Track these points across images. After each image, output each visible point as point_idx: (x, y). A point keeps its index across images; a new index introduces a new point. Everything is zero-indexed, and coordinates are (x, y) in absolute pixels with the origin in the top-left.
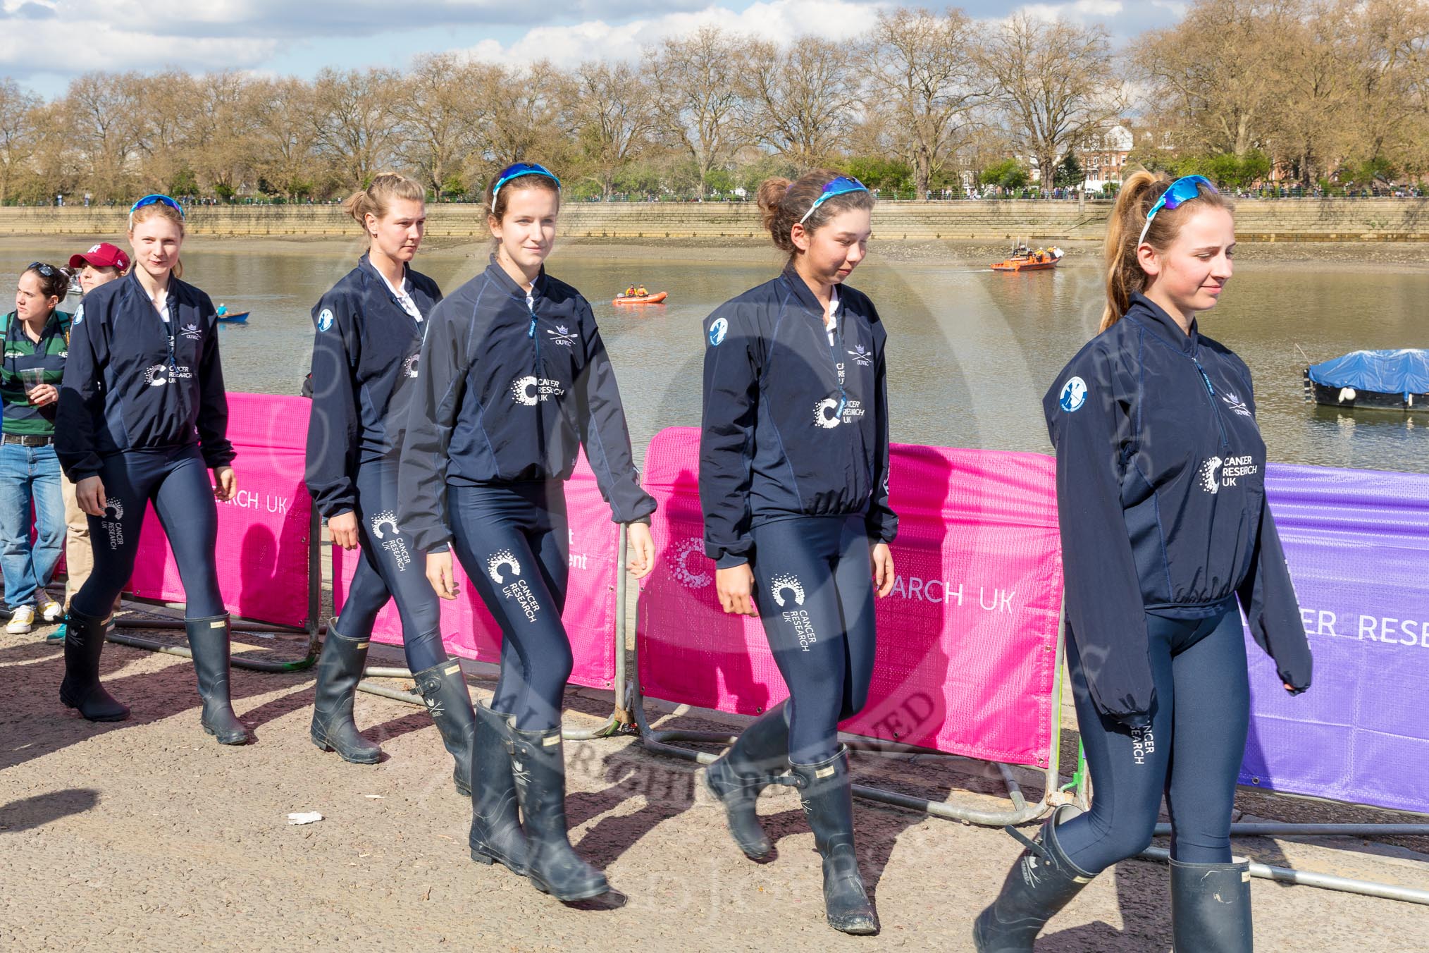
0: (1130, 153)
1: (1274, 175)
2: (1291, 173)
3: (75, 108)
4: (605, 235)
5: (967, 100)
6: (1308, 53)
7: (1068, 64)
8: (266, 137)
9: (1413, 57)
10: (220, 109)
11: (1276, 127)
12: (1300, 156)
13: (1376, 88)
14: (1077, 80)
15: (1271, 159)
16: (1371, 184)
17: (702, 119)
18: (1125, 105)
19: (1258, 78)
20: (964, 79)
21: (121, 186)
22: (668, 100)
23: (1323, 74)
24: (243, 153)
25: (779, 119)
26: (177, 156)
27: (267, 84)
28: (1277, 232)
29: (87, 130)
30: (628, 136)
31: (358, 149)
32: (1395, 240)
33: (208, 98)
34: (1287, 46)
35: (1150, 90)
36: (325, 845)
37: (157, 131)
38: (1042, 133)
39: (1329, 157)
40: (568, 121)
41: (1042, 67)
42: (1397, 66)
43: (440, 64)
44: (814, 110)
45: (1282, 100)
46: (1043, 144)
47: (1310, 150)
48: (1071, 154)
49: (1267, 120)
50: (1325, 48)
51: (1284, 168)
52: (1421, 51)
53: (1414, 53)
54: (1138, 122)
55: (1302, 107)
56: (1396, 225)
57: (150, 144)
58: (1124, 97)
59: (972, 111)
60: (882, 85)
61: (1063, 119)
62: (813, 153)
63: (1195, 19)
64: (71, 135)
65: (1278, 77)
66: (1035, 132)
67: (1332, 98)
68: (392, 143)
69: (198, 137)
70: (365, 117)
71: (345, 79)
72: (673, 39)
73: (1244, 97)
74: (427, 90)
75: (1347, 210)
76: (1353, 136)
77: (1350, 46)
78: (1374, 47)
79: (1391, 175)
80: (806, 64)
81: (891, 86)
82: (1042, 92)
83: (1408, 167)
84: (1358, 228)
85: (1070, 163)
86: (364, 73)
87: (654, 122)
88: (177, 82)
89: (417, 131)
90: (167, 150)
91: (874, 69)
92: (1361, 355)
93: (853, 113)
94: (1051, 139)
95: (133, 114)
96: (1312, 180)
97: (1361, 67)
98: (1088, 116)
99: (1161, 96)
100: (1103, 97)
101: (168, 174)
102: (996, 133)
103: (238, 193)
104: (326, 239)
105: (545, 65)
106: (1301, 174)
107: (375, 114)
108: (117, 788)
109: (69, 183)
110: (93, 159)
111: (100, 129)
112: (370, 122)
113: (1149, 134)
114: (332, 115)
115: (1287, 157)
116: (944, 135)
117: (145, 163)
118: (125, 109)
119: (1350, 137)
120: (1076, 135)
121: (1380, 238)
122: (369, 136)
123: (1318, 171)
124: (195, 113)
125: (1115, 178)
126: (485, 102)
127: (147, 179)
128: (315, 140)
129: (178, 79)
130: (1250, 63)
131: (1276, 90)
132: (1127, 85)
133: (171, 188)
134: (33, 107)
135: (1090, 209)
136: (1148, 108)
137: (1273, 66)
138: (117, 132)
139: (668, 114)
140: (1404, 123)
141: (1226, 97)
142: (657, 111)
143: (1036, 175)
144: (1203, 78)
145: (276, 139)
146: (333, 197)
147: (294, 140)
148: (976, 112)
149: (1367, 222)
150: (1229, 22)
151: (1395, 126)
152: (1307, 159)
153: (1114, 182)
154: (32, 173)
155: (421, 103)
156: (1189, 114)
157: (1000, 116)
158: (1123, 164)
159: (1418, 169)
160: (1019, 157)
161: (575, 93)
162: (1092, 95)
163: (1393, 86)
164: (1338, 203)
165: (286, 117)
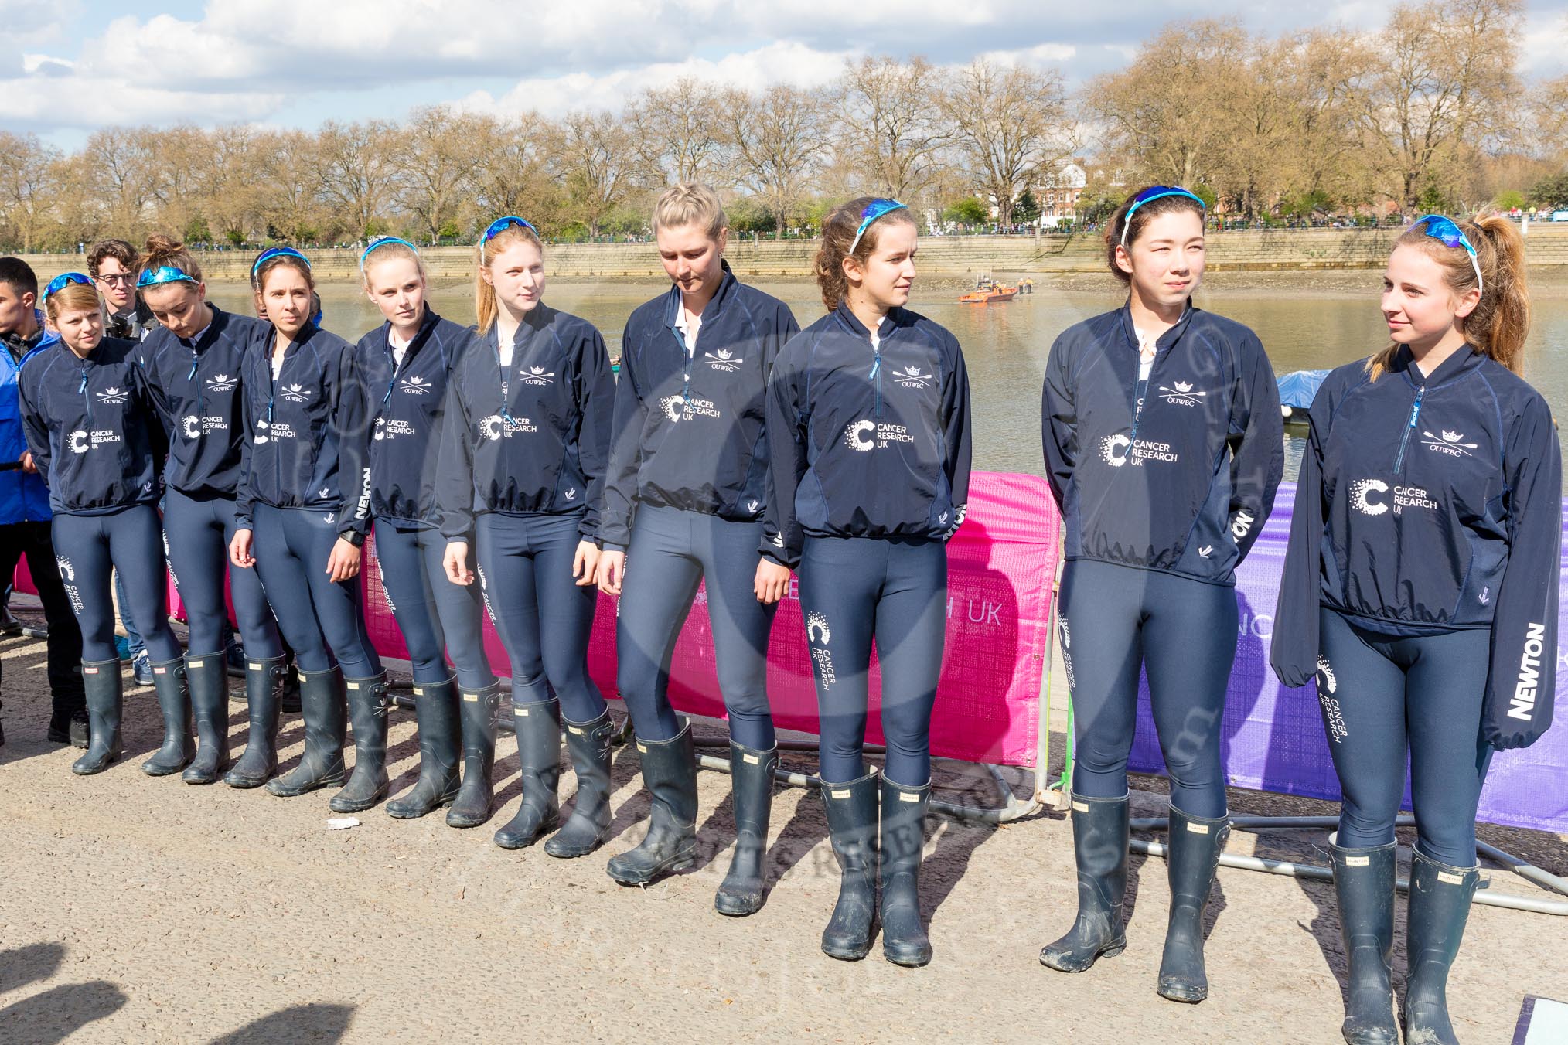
0: (1083, 190)
1: (1219, 209)
2: (1235, 206)
3: (95, 161)
4: (592, 274)
5: (930, 142)
6: (1251, 93)
7: (1025, 107)
8: (274, 186)
9: (1350, 95)
10: (230, 160)
11: (1221, 163)
12: (1243, 190)
13: (1315, 125)
14: (1033, 122)
15: (1215, 193)
16: (1310, 215)
17: (681, 163)
18: (1078, 145)
19: (1204, 117)
20: (926, 122)
21: (138, 234)
22: (649, 147)
23: (1266, 112)
24: (252, 201)
25: (754, 163)
26: (190, 205)
27: (273, 136)
28: (1222, 262)
29: (105, 182)
30: (613, 180)
31: (360, 196)
32: (1333, 268)
33: (219, 150)
34: (1231, 87)
35: (1102, 130)
36: (364, 848)
37: (171, 181)
38: (1001, 172)
39: (1271, 191)
40: (556, 167)
41: (1000, 110)
42: (1335, 104)
43: (435, 115)
44: (787, 153)
45: (1227, 137)
46: (1002, 183)
47: (1253, 184)
48: (1027, 191)
49: (1213, 156)
50: (1267, 88)
51: (1228, 202)
52: (1357, 89)
53: (1351, 91)
54: (1090, 161)
55: (1245, 144)
56: (1333, 255)
57: (165, 195)
58: (1077, 138)
59: (935, 153)
60: (850, 129)
61: (1020, 159)
62: (786, 194)
63: (1144, 62)
64: (90, 187)
65: (1222, 116)
66: (993, 172)
67: (1273, 135)
68: (392, 190)
69: (210, 187)
70: (366, 166)
71: (346, 130)
72: (653, 89)
73: (1190, 135)
74: (424, 140)
75: (1287, 240)
76: (1293, 170)
77: (1290, 86)
78: (1313, 86)
79: (1329, 207)
80: (779, 110)
81: (858, 130)
82: (1001, 134)
83: (1345, 199)
84: (1298, 258)
85: (1027, 200)
86: (364, 125)
87: (636, 167)
88: (189, 136)
89: (415, 179)
90: (181, 200)
91: (842, 114)
92: (1299, 375)
93: (823, 156)
94: (1009, 178)
95: (148, 166)
96: (1254, 213)
97: (1300, 105)
98: (1043, 156)
99: (1112, 136)
100: (1057, 137)
101: (183, 222)
102: (957, 173)
103: (249, 239)
104: (332, 281)
105: (534, 115)
106: (1244, 208)
107: (375, 163)
108: (166, 797)
109: (90, 231)
110: (111, 209)
111: (117, 181)
112: (370, 171)
113: (1101, 172)
114: (335, 164)
115: (1231, 192)
116: (908, 176)
117: (160, 212)
118: (141, 161)
119: (1290, 172)
120: (1032, 174)
121: (1318, 266)
122: (370, 183)
123: (1261, 205)
124: (207, 164)
125: (1069, 214)
126: (478, 150)
127: (162, 226)
128: (319, 188)
129: (190, 132)
130: (1196, 103)
131: (1220, 128)
132: (1080, 125)
133: (186, 235)
134: (54, 160)
135: (1046, 243)
136: (1100, 148)
137: (1218, 105)
138: (134, 183)
139: (649, 160)
140: (1342, 157)
141: (1174, 134)
142: (639, 157)
143: (995, 212)
144: (1152, 119)
145: (282, 188)
146: (339, 241)
147: (300, 189)
148: (938, 154)
149: (1307, 252)
150: (1177, 64)
151: (1332, 160)
152: (1250, 193)
153: (1068, 217)
154: (54, 222)
155: (418, 153)
156: (1138, 152)
157: (961, 157)
158: (1076, 201)
159: (1355, 201)
160: (979, 195)
161: (562, 141)
162: (1047, 136)
163: (1331, 123)
164: (1279, 234)
165: (292, 167)
